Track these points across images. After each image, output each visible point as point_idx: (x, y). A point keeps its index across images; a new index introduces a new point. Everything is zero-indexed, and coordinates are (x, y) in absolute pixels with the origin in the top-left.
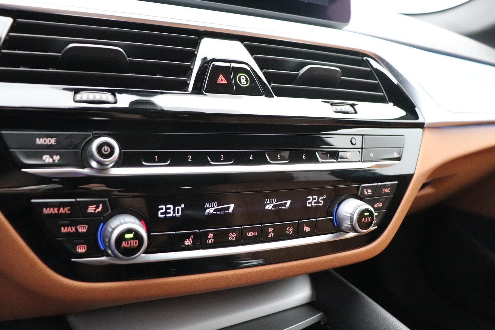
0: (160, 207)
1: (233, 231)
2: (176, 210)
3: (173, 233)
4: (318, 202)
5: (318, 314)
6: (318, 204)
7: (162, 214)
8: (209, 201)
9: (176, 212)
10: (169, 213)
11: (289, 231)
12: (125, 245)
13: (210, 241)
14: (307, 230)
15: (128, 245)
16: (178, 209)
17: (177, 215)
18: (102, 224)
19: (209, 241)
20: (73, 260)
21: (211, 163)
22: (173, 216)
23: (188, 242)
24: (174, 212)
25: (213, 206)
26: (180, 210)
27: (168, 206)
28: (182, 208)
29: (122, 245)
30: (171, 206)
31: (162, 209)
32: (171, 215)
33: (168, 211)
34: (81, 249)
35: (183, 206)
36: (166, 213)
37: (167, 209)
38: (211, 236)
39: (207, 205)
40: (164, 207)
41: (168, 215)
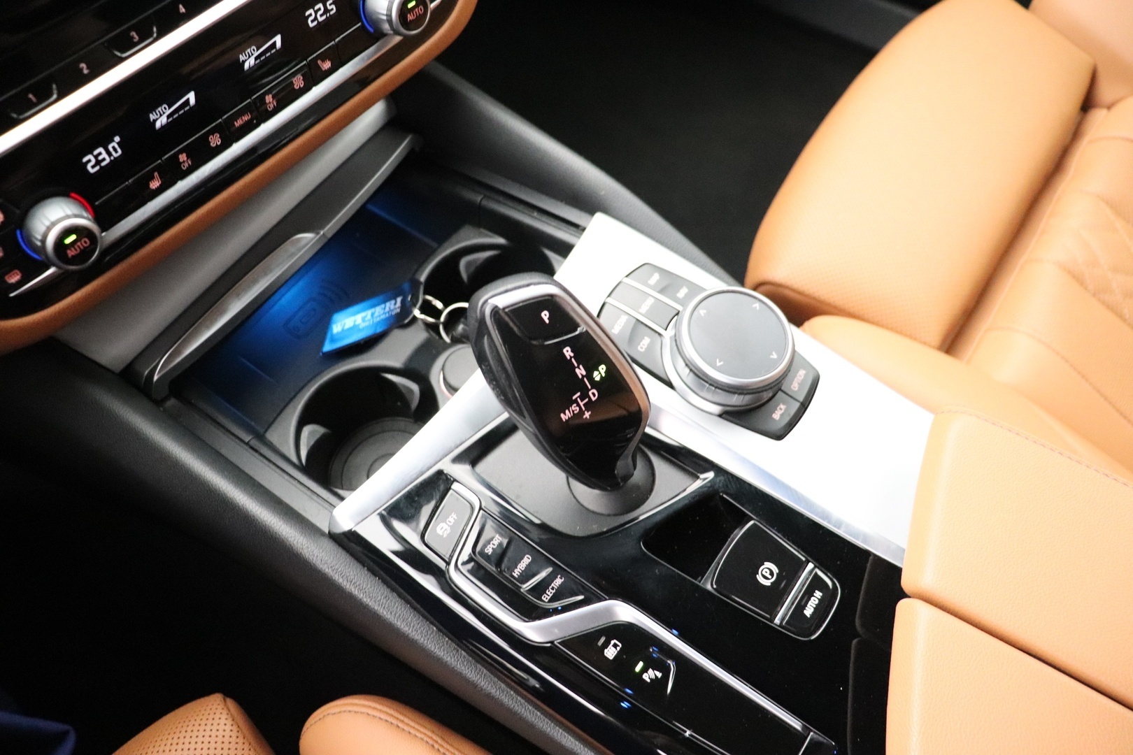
0: (85, 160)
1: (212, 132)
2: (111, 150)
3: (127, 185)
4: (326, 11)
5: (404, 140)
6: (328, 15)
7: (93, 167)
8: (153, 109)
9: (113, 153)
10: (104, 159)
11: (298, 82)
12: (73, 254)
13: (186, 165)
14: (327, 65)
15: (76, 250)
16: (114, 148)
17: (115, 155)
18: (18, 232)
19: (184, 166)
20: (12, 295)
21: (124, 55)
22: (111, 160)
23: (155, 184)
24: (109, 154)
25: (162, 113)
26: (116, 146)
27: (96, 152)
28: (118, 143)
29: (70, 256)
30: (101, 150)
31: (89, 161)
32: (108, 160)
33: (100, 158)
34: (14, 278)
35: (117, 139)
36: (98, 162)
37: (96, 157)
38: (183, 157)
39: (152, 117)
40: (90, 157)
41: (103, 164)
